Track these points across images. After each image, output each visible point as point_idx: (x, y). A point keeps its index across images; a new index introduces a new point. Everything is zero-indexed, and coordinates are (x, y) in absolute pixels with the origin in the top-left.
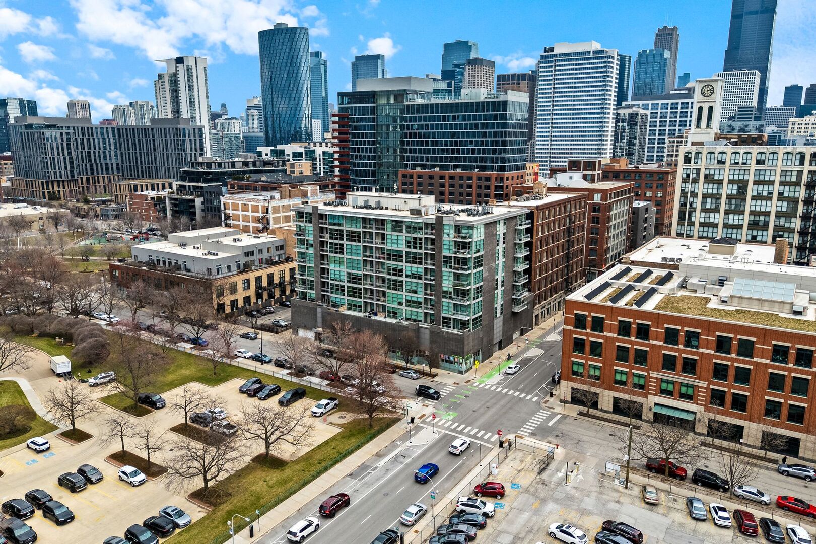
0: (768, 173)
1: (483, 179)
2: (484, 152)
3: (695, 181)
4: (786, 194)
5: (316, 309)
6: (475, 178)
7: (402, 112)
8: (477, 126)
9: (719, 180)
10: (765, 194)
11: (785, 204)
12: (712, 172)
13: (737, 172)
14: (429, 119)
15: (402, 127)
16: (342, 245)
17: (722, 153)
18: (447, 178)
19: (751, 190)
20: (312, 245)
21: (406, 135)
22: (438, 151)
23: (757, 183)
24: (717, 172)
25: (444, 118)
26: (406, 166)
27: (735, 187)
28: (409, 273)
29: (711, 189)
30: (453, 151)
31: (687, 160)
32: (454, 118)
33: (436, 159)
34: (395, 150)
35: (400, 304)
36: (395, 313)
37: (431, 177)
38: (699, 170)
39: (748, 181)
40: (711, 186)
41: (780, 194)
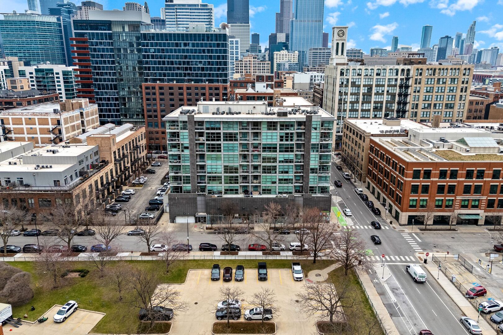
0: (381, 80)
1: (214, 89)
2: (211, 69)
3: (347, 86)
4: (390, 91)
5: (196, 198)
6: (207, 88)
7: (138, 38)
8: (204, 51)
9: (358, 85)
10: (380, 92)
11: (390, 97)
12: (355, 80)
13: (367, 80)
14: (164, 45)
15: (139, 51)
16: (220, 145)
17: (360, 69)
18: (185, 88)
19: (374, 90)
20: (187, 148)
21: (144, 57)
22: (174, 69)
23: (377, 86)
24: (357, 80)
25: (177, 45)
26: (146, 80)
27: (366, 88)
28: (282, 159)
29: (355, 90)
30: (186, 69)
31: (342, 74)
32: (185, 45)
33: (173, 75)
34: (134, 68)
35: (275, 183)
36: (270, 190)
37: (171, 88)
38: (348, 79)
39: (372, 85)
40: (354, 88)
41: (388, 91)
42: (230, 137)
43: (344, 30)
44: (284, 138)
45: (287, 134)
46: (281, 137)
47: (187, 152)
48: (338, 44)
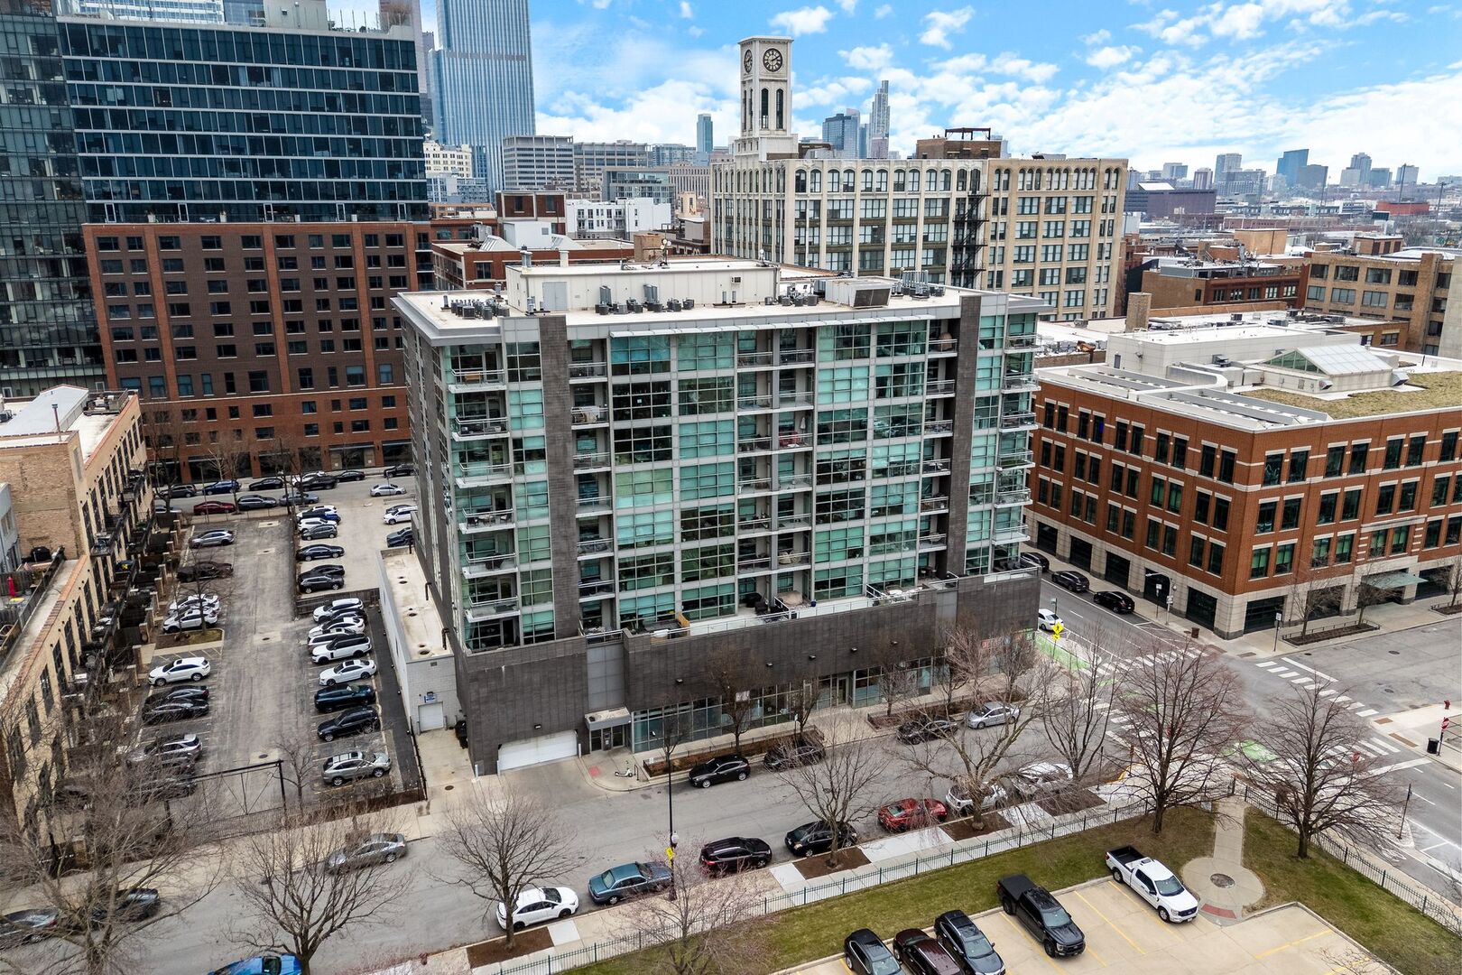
0: (908, 205)
1: (382, 239)
2: (364, 169)
3: (815, 224)
4: (931, 238)
5: (584, 656)
6: (358, 239)
7: (43, 44)
8: (332, 102)
9: (846, 220)
10: (906, 239)
11: (931, 254)
12: (836, 207)
13: (869, 205)
14: (168, 73)
15: (53, 94)
16: (667, 430)
17: (849, 171)
18: (269, 240)
19: (890, 239)
20: (540, 454)
21: (81, 118)
22: (216, 167)
23: (898, 221)
24: (843, 204)
25: (221, 75)
26: (97, 213)
27: (869, 230)
28: (883, 464)
29: (838, 237)
30: (267, 168)
31: (801, 186)
32: (255, 75)
33: (212, 190)
34: (36, 165)
35: (855, 553)
36: (841, 582)
37: (210, 242)
38: (817, 204)
39: (884, 219)
40: (836, 230)
41: (926, 238)
42: (706, 396)
43: (781, 48)
44: (890, 385)
45: (899, 368)
46: (881, 381)
47: (537, 471)
48: (765, 92)
